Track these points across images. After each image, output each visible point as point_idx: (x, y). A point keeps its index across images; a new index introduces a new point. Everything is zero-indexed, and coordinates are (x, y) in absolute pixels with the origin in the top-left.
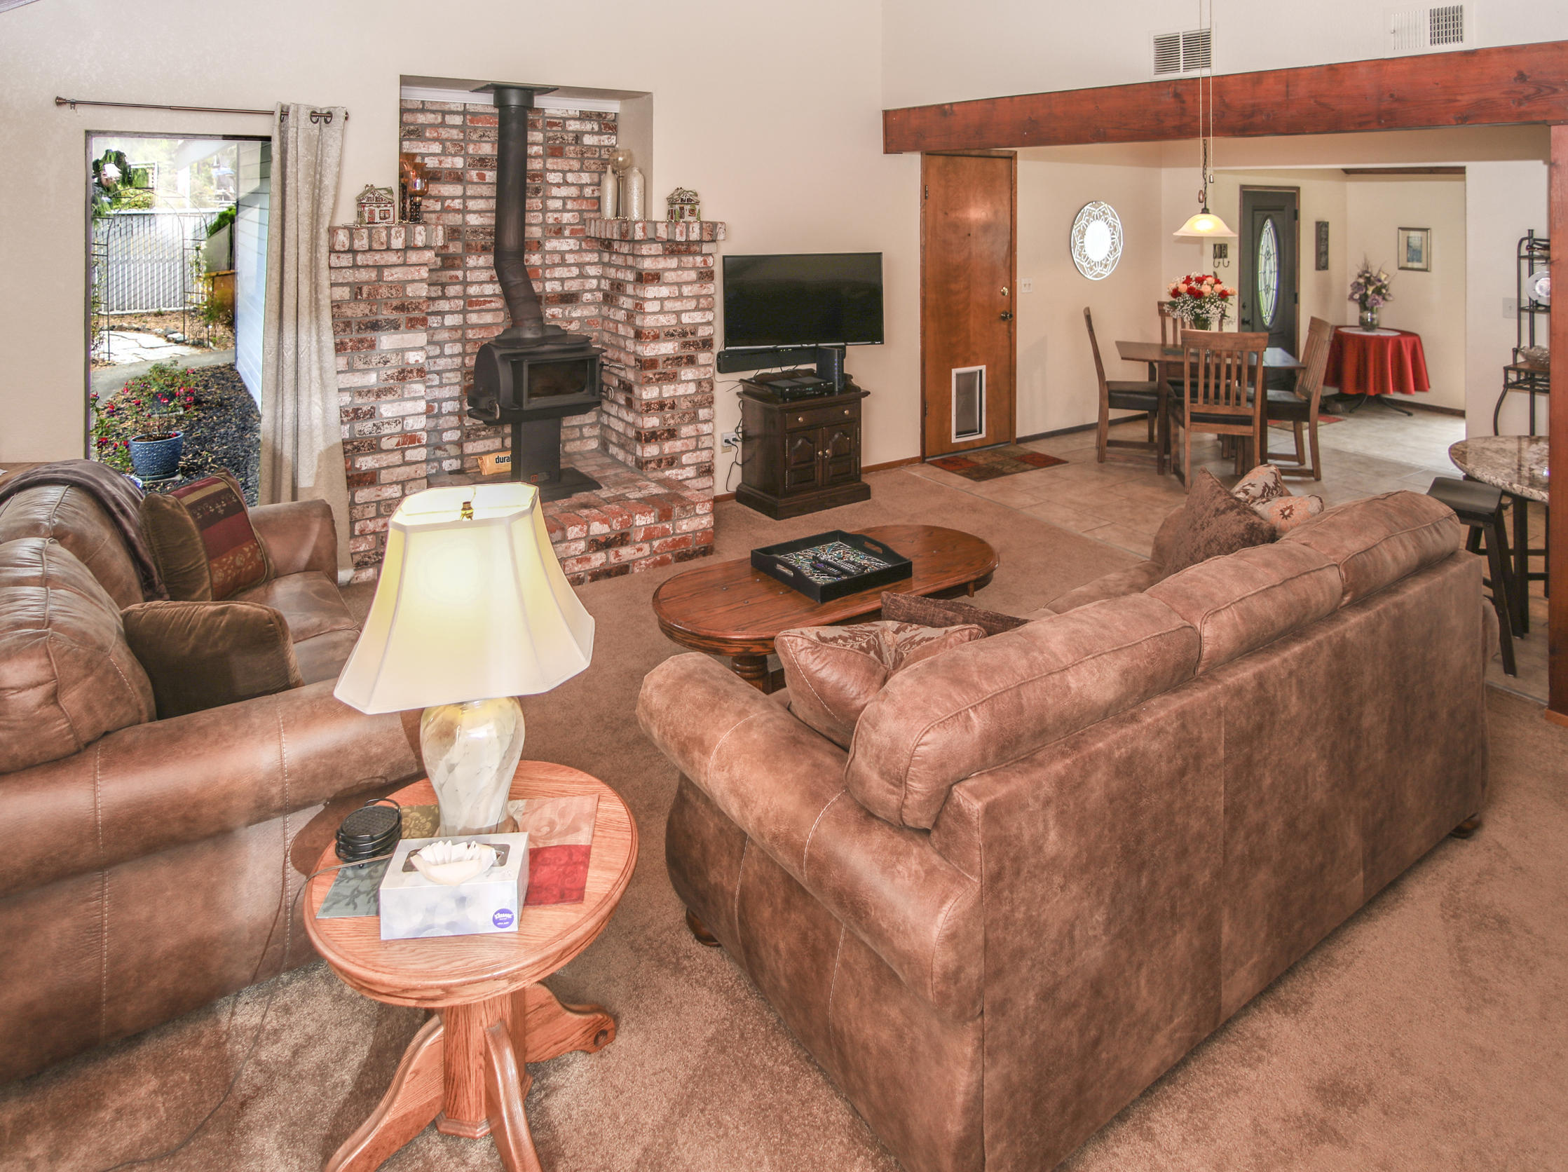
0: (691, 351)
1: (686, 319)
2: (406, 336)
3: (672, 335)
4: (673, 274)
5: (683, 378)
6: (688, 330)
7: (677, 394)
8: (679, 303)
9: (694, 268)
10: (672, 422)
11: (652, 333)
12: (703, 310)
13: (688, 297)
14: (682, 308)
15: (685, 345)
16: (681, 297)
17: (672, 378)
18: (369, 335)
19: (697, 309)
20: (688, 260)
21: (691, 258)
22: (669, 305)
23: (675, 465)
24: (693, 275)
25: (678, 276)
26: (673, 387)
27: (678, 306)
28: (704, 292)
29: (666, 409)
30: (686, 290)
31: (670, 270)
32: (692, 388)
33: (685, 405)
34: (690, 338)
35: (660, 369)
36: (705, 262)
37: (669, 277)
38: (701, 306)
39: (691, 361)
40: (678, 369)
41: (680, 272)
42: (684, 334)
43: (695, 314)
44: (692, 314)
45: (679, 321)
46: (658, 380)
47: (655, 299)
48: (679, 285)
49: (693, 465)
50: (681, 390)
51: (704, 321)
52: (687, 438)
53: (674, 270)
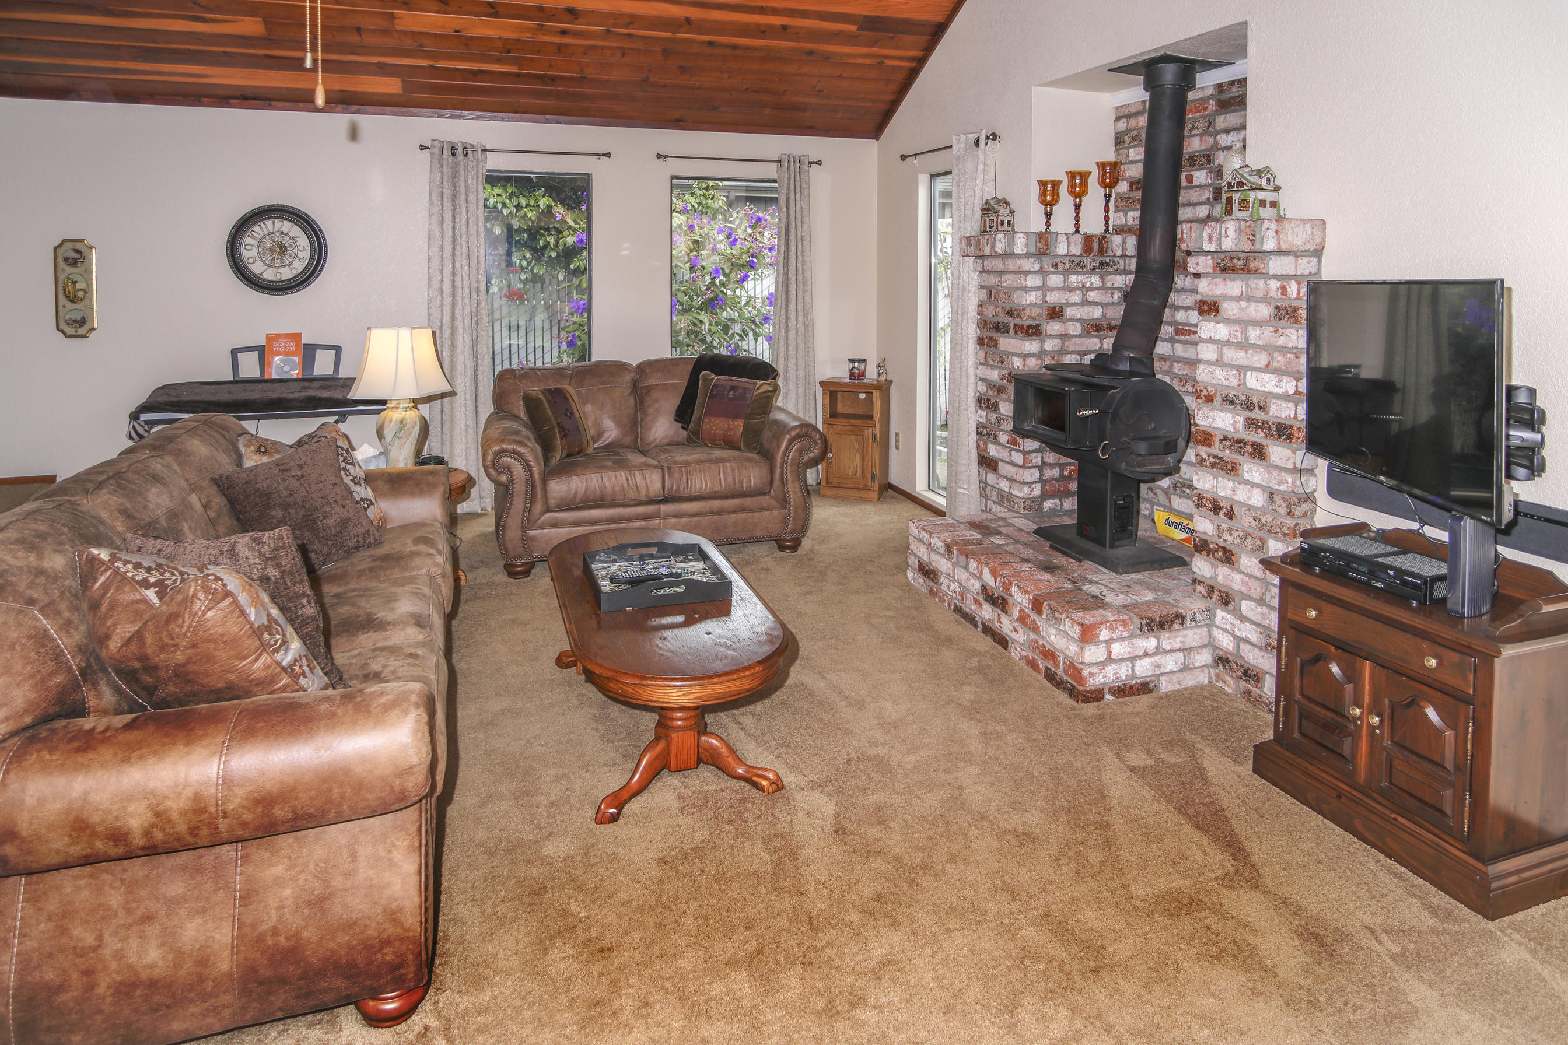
0: (1259, 437)
1: (1252, 381)
2: (1013, 341)
3: (1232, 403)
4: (1234, 304)
5: (1246, 476)
6: (1255, 400)
7: (1236, 498)
8: (1242, 354)
9: (1266, 299)
10: (1229, 538)
11: (1205, 393)
12: (1277, 371)
13: (1255, 346)
14: (1246, 363)
15: (1250, 423)
16: (1243, 345)
17: (1231, 470)
18: (995, 335)
19: (1267, 368)
20: (1258, 285)
21: (1261, 283)
22: (1231, 355)
23: (1230, 607)
24: (1264, 311)
25: (1241, 309)
26: (1230, 484)
27: (1238, 357)
28: (1281, 341)
29: (1221, 514)
30: (1254, 334)
31: (1232, 299)
32: (1258, 499)
33: (1246, 521)
34: (1257, 414)
35: (1215, 449)
36: (1283, 290)
37: (1229, 309)
38: (1275, 364)
39: (1259, 452)
40: (1240, 459)
41: (1243, 304)
42: (1249, 406)
43: (1266, 376)
44: (1262, 376)
45: (1242, 384)
46: (1213, 465)
47: (1210, 341)
48: (1246, 323)
49: (1258, 625)
50: (1242, 494)
51: (1279, 391)
52: (1250, 576)
53: (1238, 299)
